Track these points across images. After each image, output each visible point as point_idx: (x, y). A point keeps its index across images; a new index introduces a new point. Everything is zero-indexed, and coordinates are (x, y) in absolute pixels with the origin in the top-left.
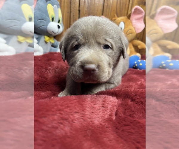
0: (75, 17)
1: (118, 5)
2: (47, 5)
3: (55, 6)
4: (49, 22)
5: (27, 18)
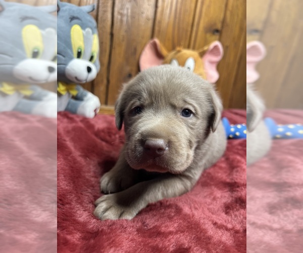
0: (104, 44)
2: (71, 26)
3: (88, 30)
4: (71, 58)
5: (29, 53)
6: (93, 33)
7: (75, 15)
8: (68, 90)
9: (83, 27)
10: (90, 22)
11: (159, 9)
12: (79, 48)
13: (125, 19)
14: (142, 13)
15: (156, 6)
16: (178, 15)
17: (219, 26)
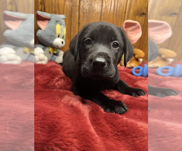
0: (75, 28)
1: (115, 17)
8: (53, 51)
12: (59, 34)
13: (85, 14)
14: (95, 10)
15: (102, 6)
16: (116, 8)
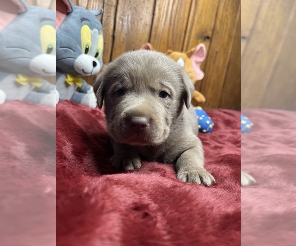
1: (170, 36)
2: (81, 26)
3: (95, 30)
4: (80, 53)
5: (45, 49)
6: (99, 33)
7: (85, 17)
8: (74, 82)
9: (92, 27)
10: (97, 23)
11: (156, 17)
12: (87, 45)
13: (125, 24)
14: (141, 19)
15: (154, 14)
16: (172, 23)
17: (209, 34)
